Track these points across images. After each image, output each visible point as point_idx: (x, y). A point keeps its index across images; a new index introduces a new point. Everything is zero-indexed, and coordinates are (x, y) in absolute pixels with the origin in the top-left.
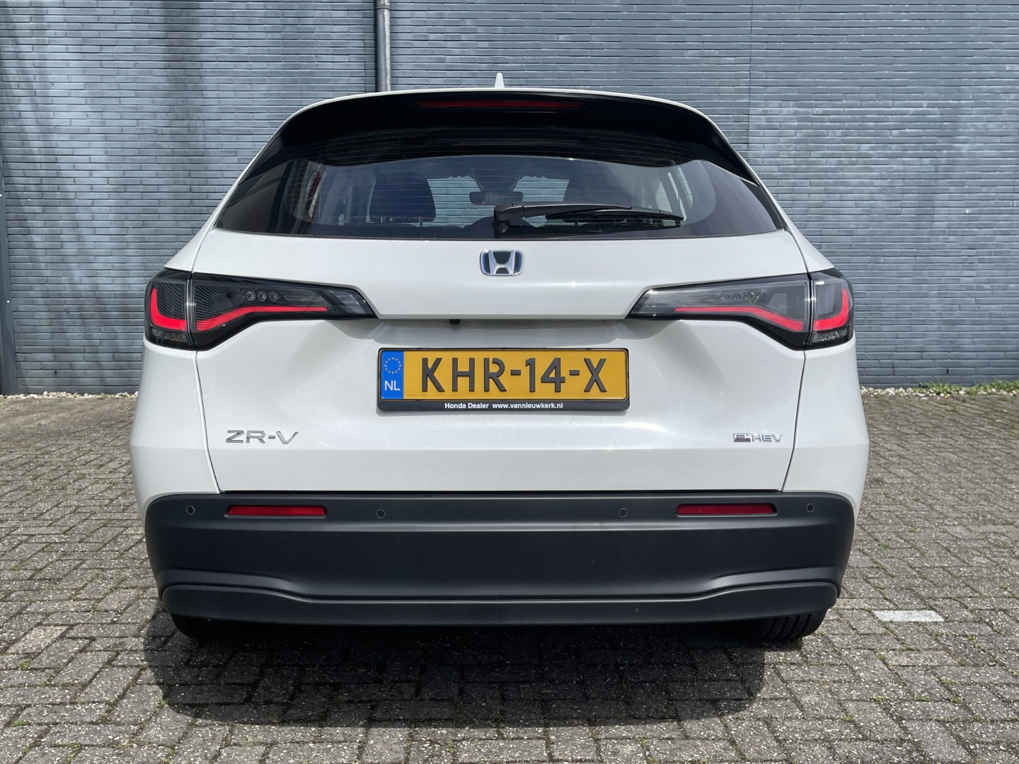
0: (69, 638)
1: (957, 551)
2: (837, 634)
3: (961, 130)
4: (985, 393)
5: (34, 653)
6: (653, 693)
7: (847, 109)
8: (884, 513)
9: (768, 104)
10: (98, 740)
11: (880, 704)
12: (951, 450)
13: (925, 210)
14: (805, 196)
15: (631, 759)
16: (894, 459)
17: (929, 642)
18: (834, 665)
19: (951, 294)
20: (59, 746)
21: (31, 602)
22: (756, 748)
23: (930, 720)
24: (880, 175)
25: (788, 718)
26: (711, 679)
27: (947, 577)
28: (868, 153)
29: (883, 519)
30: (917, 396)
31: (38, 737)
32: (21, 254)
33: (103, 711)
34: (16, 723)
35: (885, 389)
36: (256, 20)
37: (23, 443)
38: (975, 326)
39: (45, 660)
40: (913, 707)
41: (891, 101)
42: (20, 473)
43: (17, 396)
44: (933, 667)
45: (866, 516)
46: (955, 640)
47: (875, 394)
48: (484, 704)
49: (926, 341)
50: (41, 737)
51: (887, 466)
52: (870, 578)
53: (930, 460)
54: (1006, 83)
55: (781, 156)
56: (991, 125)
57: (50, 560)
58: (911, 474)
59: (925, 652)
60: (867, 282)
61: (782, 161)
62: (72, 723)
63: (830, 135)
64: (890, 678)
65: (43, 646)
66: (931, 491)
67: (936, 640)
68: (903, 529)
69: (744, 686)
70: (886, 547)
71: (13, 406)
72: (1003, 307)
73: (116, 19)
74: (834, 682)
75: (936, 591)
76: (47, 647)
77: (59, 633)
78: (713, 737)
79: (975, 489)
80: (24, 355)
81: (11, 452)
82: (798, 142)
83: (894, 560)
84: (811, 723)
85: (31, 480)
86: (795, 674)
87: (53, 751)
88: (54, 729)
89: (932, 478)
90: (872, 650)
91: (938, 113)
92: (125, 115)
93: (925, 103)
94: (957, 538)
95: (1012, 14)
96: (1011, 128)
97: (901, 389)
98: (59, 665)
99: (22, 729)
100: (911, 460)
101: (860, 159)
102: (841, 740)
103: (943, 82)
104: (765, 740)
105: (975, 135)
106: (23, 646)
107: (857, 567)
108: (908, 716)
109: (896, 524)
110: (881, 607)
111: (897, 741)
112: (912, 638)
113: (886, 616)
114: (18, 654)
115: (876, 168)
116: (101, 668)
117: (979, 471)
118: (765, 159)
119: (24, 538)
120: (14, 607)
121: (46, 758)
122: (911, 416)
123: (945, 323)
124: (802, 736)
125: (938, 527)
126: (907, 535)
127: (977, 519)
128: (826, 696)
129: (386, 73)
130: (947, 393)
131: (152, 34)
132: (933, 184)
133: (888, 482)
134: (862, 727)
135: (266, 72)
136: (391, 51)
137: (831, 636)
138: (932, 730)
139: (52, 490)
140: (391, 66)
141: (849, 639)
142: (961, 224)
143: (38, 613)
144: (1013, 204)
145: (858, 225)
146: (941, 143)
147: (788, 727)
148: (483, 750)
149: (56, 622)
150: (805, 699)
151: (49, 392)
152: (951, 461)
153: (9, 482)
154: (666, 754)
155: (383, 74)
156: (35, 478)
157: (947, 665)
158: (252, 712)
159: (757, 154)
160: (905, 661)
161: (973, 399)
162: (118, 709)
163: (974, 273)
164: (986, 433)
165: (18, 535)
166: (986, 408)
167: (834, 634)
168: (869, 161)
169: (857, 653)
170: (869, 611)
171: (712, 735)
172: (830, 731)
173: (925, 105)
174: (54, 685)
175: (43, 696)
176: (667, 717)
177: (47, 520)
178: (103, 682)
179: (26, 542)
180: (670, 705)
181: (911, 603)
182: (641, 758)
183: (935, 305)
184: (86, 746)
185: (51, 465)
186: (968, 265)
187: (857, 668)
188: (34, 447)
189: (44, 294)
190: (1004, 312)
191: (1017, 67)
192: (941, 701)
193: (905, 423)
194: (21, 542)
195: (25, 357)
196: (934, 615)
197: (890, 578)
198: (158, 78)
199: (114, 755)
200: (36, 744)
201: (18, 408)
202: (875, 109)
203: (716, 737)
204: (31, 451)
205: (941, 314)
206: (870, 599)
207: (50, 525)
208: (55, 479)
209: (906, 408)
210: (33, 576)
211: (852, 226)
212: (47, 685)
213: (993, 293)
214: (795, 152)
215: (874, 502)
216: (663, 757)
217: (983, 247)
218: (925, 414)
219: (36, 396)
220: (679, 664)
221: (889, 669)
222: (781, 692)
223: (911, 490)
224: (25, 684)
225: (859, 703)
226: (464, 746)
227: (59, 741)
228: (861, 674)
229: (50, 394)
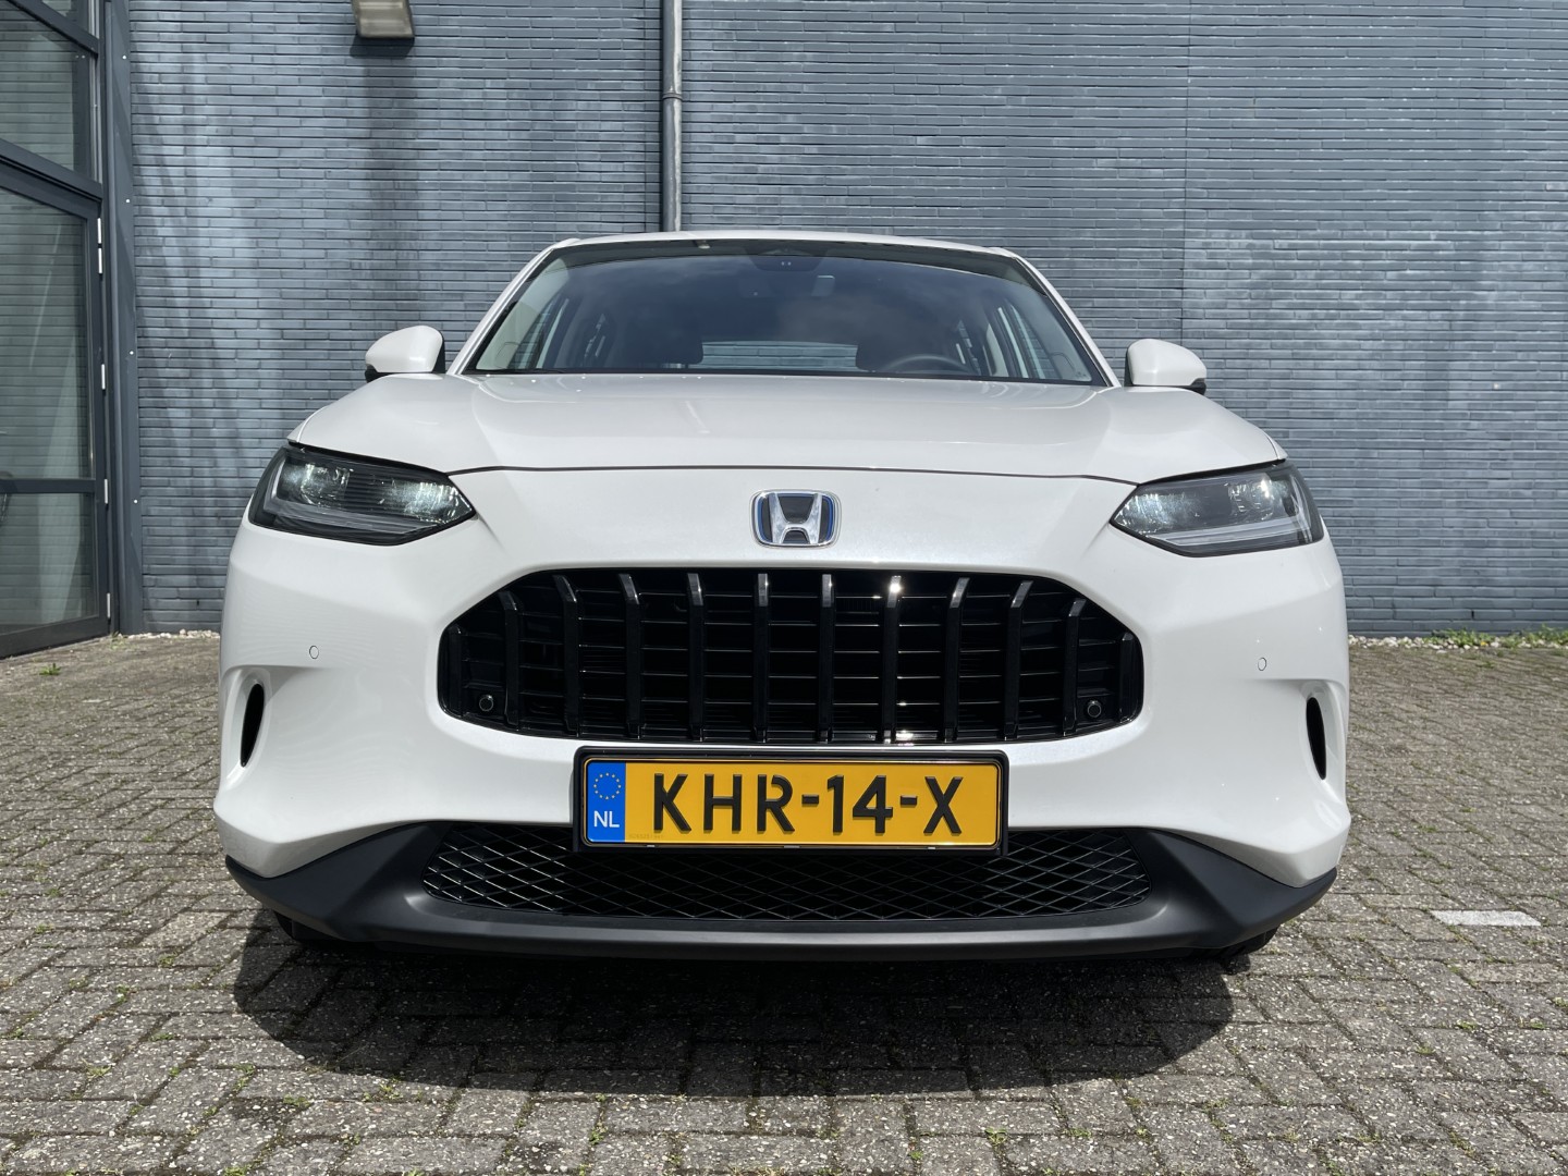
0: (231, 928)
1: (1537, 836)
2: (1382, 940)
3: (1485, 272)
4: (1529, 645)
5: (180, 946)
6: (1118, 1011)
7: (1322, 242)
8: (1418, 787)
9: (1211, 233)
10: (282, 1061)
11: (1470, 1033)
12: (1498, 713)
13: (1436, 383)
14: (1265, 363)
15: (1100, 1099)
16: (1416, 723)
17: (1525, 952)
18: (1387, 980)
19: (1476, 503)
20: (222, 1067)
21: (173, 882)
22: (1291, 1087)
23: (1551, 1054)
24: (1371, 335)
25: (1332, 1049)
26: (1202, 996)
27: (1531, 868)
28: (1352, 304)
29: (1417, 796)
30: (1430, 648)
31: (191, 1055)
32: (154, 435)
33: (287, 1022)
34: (158, 1035)
35: (1382, 639)
36: (495, 114)
37: (153, 689)
38: (1511, 550)
39: (197, 955)
40: (1521, 1037)
41: (1385, 232)
42: (150, 724)
43: (141, 635)
44: (1538, 985)
45: (1391, 790)
46: (1563, 950)
47: (1369, 645)
48: (863, 1022)
49: (1441, 570)
50: (195, 1055)
51: (1408, 730)
52: (1415, 869)
53: (1469, 724)
54: (1547, 208)
55: (1229, 306)
56: (1528, 266)
57: (199, 830)
58: (1445, 741)
59: (1523, 965)
60: (1354, 484)
61: (1231, 314)
62: (241, 1038)
63: (1299, 277)
64: (1477, 998)
65: (193, 937)
66: (1480, 762)
67: (1534, 949)
68: (1450, 808)
69: (1256, 1006)
70: (1431, 830)
71: (138, 646)
72: (1550, 523)
73: (301, 111)
74: (1392, 1002)
75: (1519, 887)
76: (199, 939)
77: (216, 921)
78: (1222, 1072)
79: (1545, 760)
80: (154, 577)
81: (137, 700)
82: (1254, 287)
83: (1446, 847)
84: (1369, 1056)
85: (167, 732)
86: (1329, 990)
87: (215, 1074)
88: (214, 1045)
89: (1478, 746)
90: (1442, 961)
91: (1452, 247)
92: (310, 243)
93: (1433, 235)
94: (1535, 821)
95: (1553, 112)
96: (1557, 269)
97: (1406, 639)
98: (219, 961)
99: (167, 1044)
100: (1441, 724)
101: (1342, 312)
102: (1420, 1079)
103: (1458, 205)
104: (1303, 1077)
105: (1505, 279)
106: (164, 937)
107: (1393, 855)
108: (1516, 1048)
109: (1437, 801)
110: (1442, 906)
111: (1507, 1082)
112: (1499, 947)
113: (1451, 918)
114: (156, 946)
115: (1365, 324)
116: (282, 966)
117: (1546, 739)
118: (1207, 311)
119: (159, 802)
120: (149, 888)
121: (204, 1083)
122: (1428, 671)
123: (1468, 545)
124: (1360, 1073)
125: (1501, 806)
126: (1458, 815)
127: (1558, 797)
128: (1385, 1021)
129: (675, 187)
130: (1475, 644)
131: (352, 132)
132: (1446, 348)
133: (1414, 750)
134: (1448, 1062)
135: (507, 185)
136: (682, 158)
137: (1373, 942)
138: (1556, 1067)
139: (197, 744)
140: (682, 178)
141: (1402, 946)
142: (1488, 405)
143: (184, 896)
144: (1562, 376)
145: (1341, 404)
146: (1457, 290)
147: (1335, 1061)
148: (871, 1083)
149: (212, 907)
150: (1354, 1024)
151: (187, 631)
152: (1500, 726)
153: (134, 734)
154: (1154, 1093)
155: (671, 188)
156: (173, 731)
157: (1558, 982)
158: (512, 1028)
159: (1196, 303)
160: (1495, 977)
161: (1511, 653)
162: (310, 1020)
163: (1507, 474)
164: (1542, 693)
165: (151, 799)
166: (1534, 663)
167: (1378, 940)
168: (1355, 315)
169: (1420, 965)
170: (1425, 911)
171: (1220, 1069)
172: (1402, 1067)
173: (1433, 237)
174: (212, 988)
175: (197, 1002)
176: (1145, 1043)
177: (192, 781)
178: (285, 985)
179: (162, 807)
180: (1147, 1028)
181: (1486, 902)
182: (1116, 1098)
183: (1453, 519)
184: (265, 1068)
185: (195, 716)
186: (1500, 463)
187: (1423, 984)
188: (170, 695)
189: (187, 491)
190: (1552, 530)
191: (1562, 185)
192: (1561, 1028)
193: (1421, 679)
194: (155, 808)
195: (156, 580)
196: (1524, 918)
197: (1446, 870)
198: (357, 192)
199: (307, 1081)
200: (189, 1063)
201: (145, 649)
202: (1362, 242)
203: (1227, 1072)
204: (166, 699)
205: (1462, 532)
206: (1422, 895)
207: (197, 787)
208: (201, 732)
209: (1417, 662)
210: (174, 849)
211: (1331, 406)
212: (202, 988)
213: (1535, 503)
214: (1249, 301)
215: (1398, 775)
216: (1149, 1096)
217: (1520, 436)
218: (1448, 668)
219: (169, 635)
220: (1152, 974)
221: (1473, 987)
222: (1313, 1013)
223: (1451, 760)
224: (168, 985)
225: (1437, 1030)
226: (841, 1076)
227: (224, 1061)
228: (1432, 993)
229: (189, 633)
